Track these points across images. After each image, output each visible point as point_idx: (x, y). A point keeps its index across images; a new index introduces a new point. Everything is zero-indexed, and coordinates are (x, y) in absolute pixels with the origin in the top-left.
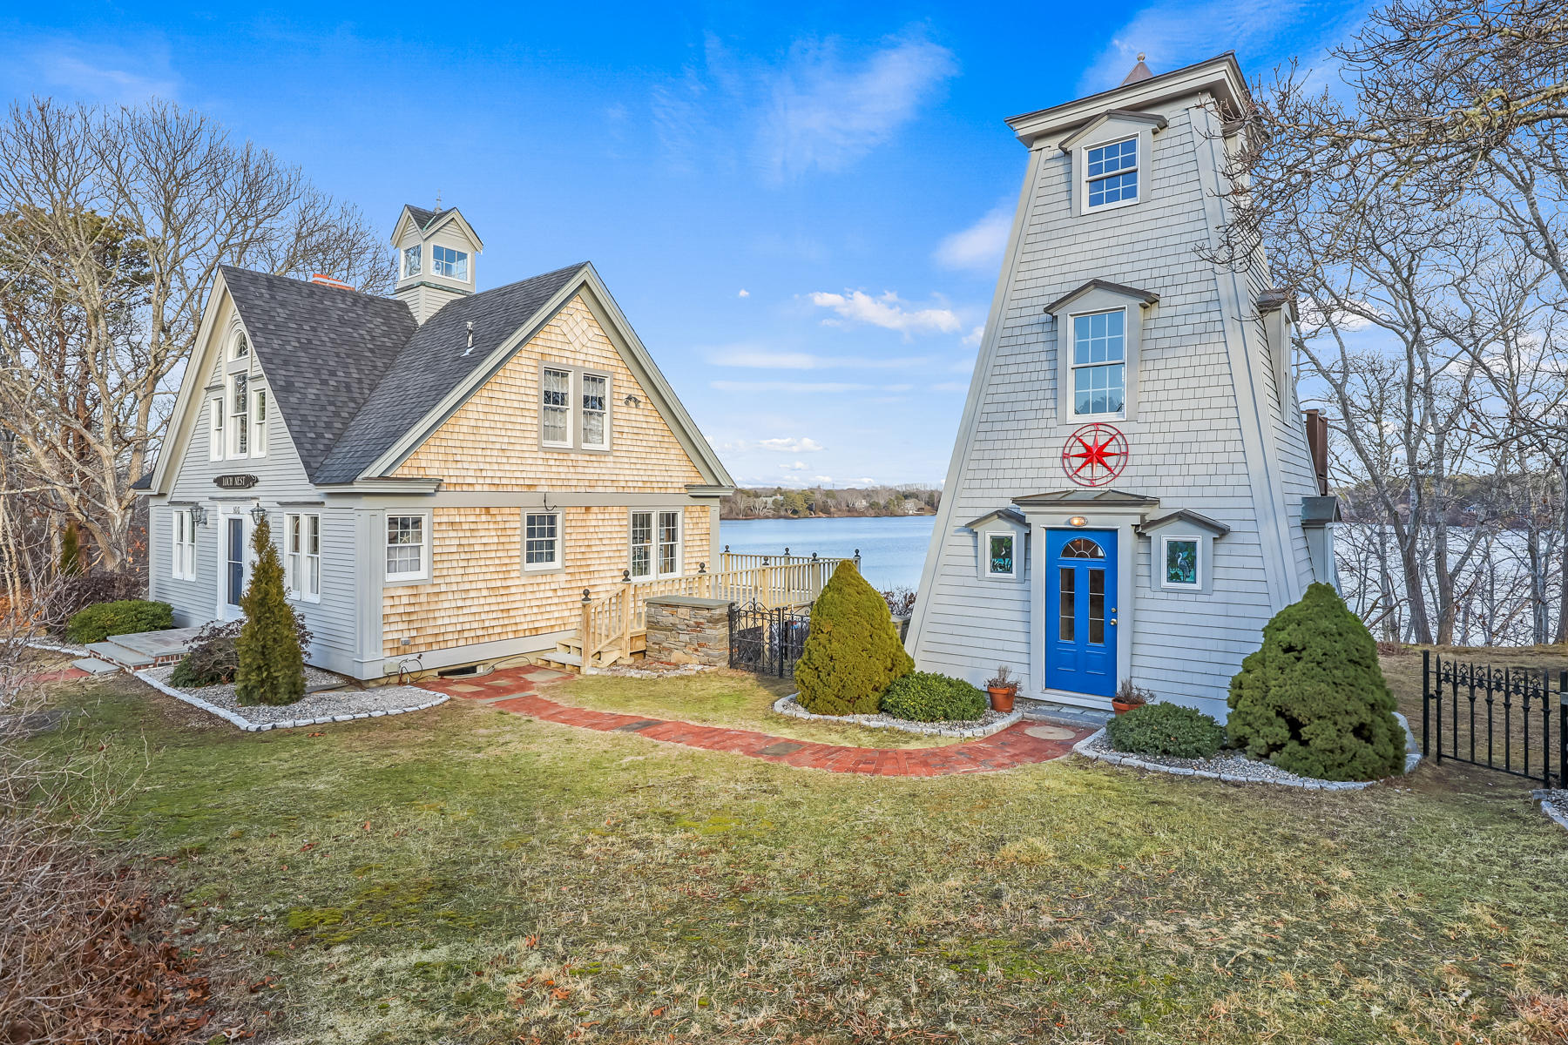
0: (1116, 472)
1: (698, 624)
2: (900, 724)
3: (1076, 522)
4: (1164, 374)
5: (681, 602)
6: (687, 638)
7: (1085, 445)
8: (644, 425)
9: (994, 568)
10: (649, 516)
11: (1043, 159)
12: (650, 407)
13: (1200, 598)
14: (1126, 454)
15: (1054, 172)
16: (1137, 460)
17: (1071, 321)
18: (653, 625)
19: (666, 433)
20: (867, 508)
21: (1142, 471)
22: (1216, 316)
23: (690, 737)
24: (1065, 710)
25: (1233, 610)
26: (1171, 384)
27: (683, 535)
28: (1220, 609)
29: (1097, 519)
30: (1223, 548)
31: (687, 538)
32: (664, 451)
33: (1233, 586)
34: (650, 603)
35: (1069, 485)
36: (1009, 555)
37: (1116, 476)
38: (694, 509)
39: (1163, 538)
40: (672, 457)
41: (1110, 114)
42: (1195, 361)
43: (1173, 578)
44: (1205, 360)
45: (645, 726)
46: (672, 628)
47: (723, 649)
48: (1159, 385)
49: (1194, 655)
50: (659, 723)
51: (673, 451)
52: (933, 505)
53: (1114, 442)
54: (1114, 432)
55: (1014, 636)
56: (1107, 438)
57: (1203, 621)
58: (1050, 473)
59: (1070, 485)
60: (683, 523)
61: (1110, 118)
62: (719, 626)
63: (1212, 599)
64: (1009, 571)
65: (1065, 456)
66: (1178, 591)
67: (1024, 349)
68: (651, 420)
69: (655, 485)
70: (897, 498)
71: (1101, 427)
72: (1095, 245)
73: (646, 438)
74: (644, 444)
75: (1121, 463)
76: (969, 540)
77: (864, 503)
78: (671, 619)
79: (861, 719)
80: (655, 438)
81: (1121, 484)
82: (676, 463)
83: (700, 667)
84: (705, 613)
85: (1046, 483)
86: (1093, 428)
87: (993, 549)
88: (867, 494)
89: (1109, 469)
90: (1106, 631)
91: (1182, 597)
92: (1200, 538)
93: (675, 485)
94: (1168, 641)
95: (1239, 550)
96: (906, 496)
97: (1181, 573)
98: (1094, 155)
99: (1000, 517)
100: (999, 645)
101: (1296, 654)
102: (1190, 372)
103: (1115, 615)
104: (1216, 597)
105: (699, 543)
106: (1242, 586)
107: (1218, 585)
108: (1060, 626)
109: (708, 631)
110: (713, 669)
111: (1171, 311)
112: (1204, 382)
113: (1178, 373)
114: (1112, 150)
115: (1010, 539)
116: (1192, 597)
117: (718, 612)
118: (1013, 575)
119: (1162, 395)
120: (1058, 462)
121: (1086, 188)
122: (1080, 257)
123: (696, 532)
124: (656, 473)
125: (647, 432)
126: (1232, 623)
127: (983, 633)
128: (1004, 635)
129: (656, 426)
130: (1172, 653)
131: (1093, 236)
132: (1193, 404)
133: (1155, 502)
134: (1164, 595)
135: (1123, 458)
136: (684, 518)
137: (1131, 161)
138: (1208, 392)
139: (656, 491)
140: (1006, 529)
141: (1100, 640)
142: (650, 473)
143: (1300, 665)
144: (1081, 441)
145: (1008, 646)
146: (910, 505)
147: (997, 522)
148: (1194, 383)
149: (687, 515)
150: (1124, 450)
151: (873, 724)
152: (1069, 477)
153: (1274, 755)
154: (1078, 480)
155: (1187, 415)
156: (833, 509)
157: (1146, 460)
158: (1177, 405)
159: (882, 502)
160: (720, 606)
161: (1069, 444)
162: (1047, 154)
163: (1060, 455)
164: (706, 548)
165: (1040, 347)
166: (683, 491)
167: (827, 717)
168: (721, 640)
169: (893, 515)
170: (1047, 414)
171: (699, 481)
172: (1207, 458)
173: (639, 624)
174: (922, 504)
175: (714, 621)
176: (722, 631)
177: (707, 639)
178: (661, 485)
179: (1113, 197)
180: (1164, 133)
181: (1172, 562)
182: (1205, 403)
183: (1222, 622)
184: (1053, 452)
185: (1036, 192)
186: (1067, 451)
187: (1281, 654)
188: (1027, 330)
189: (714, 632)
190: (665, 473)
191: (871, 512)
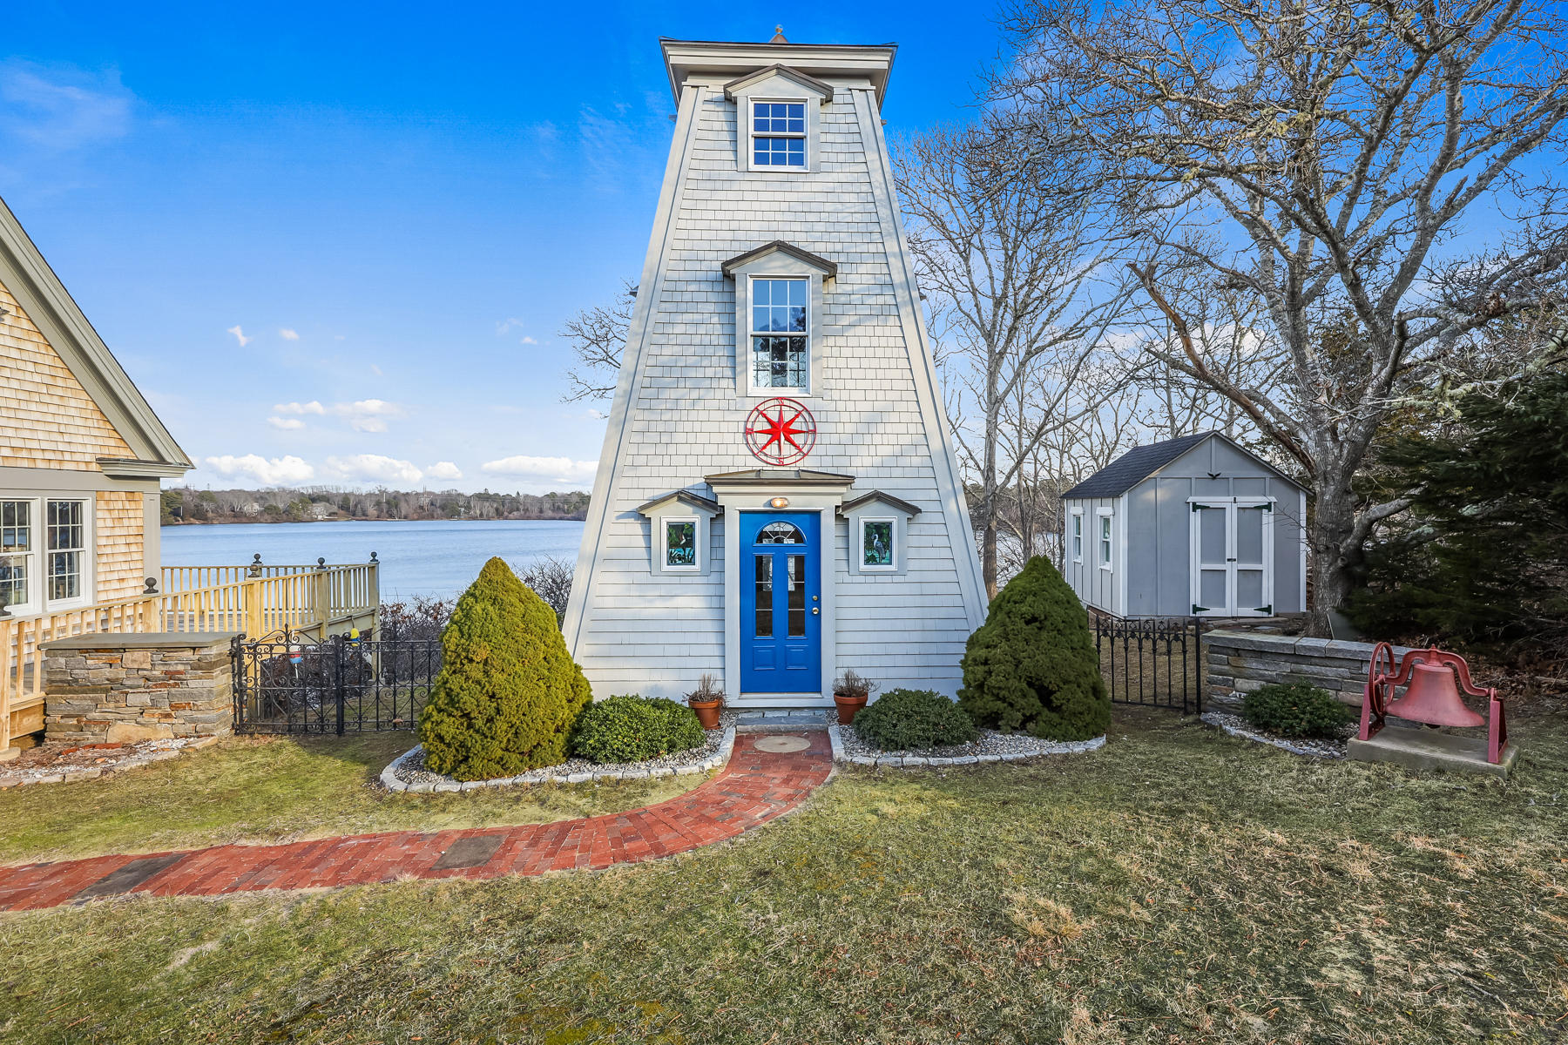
0: (805, 450)
1: (170, 675)
2: (614, 772)
3: (778, 503)
4: (846, 352)
5: (129, 642)
6: (147, 699)
7: (769, 421)
8: (14, 354)
9: (672, 560)
10: (24, 506)
11: (700, 99)
12: (26, 324)
13: (896, 579)
14: (814, 432)
15: (714, 116)
16: (826, 439)
17: (750, 282)
18: (58, 685)
19: (60, 373)
20: (261, 513)
21: (831, 450)
22: (890, 300)
23: (274, 874)
24: (769, 714)
25: (928, 589)
26: (853, 363)
27: (95, 536)
28: (916, 589)
29: (798, 500)
30: (915, 529)
31: (102, 541)
32: (56, 400)
33: (924, 565)
34: (52, 650)
35: (755, 464)
36: (690, 543)
37: (805, 455)
38: (113, 496)
39: (860, 519)
40: (73, 412)
41: (780, 70)
42: (875, 342)
43: (870, 560)
44: (883, 342)
45: (150, 872)
46: (113, 687)
47: (224, 707)
48: (842, 363)
49: (896, 637)
50: (180, 860)
51: (73, 403)
52: (348, 509)
53: (800, 419)
54: (800, 408)
55: (702, 638)
56: (793, 414)
57: (900, 601)
58: (732, 450)
59: (757, 464)
60: (95, 519)
61: (778, 74)
62: (217, 671)
63: (907, 579)
64: (691, 561)
65: (748, 432)
66: (875, 574)
67: (691, 307)
68: (29, 346)
69: (38, 455)
70: (301, 501)
71: (786, 402)
72: (765, 206)
73: (20, 375)
74: (15, 384)
75: (809, 442)
76: (637, 528)
77: (256, 507)
78: (108, 672)
79: (545, 774)
80: (37, 378)
81: (809, 463)
82: (79, 422)
83: (180, 743)
84: (188, 654)
85: (728, 460)
86: (776, 402)
87: (670, 535)
88: (259, 497)
89: (797, 447)
90: (809, 623)
91: (879, 579)
92: (893, 517)
93: (77, 457)
94: (870, 625)
95: (927, 529)
96: (314, 499)
97: (876, 555)
98: (760, 109)
99: (680, 499)
100: (685, 650)
101: (1037, 624)
102: (870, 352)
103: (818, 603)
104: (911, 577)
105: (124, 549)
106: (933, 565)
107: (912, 565)
108: (758, 620)
109: (192, 684)
110: (209, 741)
111: (848, 288)
112: (884, 363)
113: (859, 352)
114: (779, 109)
115: (692, 526)
116: (888, 579)
117: (214, 651)
118: (697, 567)
119: (846, 374)
120: (740, 438)
121: (752, 142)
122: (750, 216)
123: (117, 532)
124: (41, 436)
125: (21, 365)
126: (928, 601)
127: (662, 638)
128: (690, 638)
129: (39, 359)
130: (874, 637)
131: (763, 196)
132: (876, 384)
133: (847, 480)
134: (862, 579)
135: (810, 437)
136: (95, 509)
137: (798, 126)
138: (890, 374)
139: (40, 464)
140: (685, 514)
141: (801, 631)
142: (27, 434)
143: (1044, 634)
144: (765, 416)
145: (695, 650)
146: (319, 510)
147: (674, 504)
148: (875, 362)
149: (102, 505)
150: (811, 428)
151: (574, 778)
152: (754, 455)
153: (1031, 726)
154: (764, 458)
155: (871, 395)
156: (210, 514)
157: (835, 439)
158: (862, 384)
159: (281, 506)
160: (218, 642)
161: (752, 419)
162: (704, 94)
163: (742, 430)
164: (135, 556)
165: (711, 308)
166: (94, 467)
167: (492, 782)
168: (221, 694)
169: (296, 520)
170: (724, 383)
171: (123, 454)
172: (893, 440)
173: (29, 685)
174: (335, 509)
175: (205, 667)
176: (222, 680)
177: (191, 695)
178: (48, 455)
179: (779, 160)
180: (829, 108)
181: (869, 544)
182: (886, 384)
183: (918, 601)
184: (733, 427)
185: (694, 133)
186: (749, 426)
187: (1025, 627)
188: (693, 287)
189: (207, 683)
190: (58, 437)
191: (266, 516)
